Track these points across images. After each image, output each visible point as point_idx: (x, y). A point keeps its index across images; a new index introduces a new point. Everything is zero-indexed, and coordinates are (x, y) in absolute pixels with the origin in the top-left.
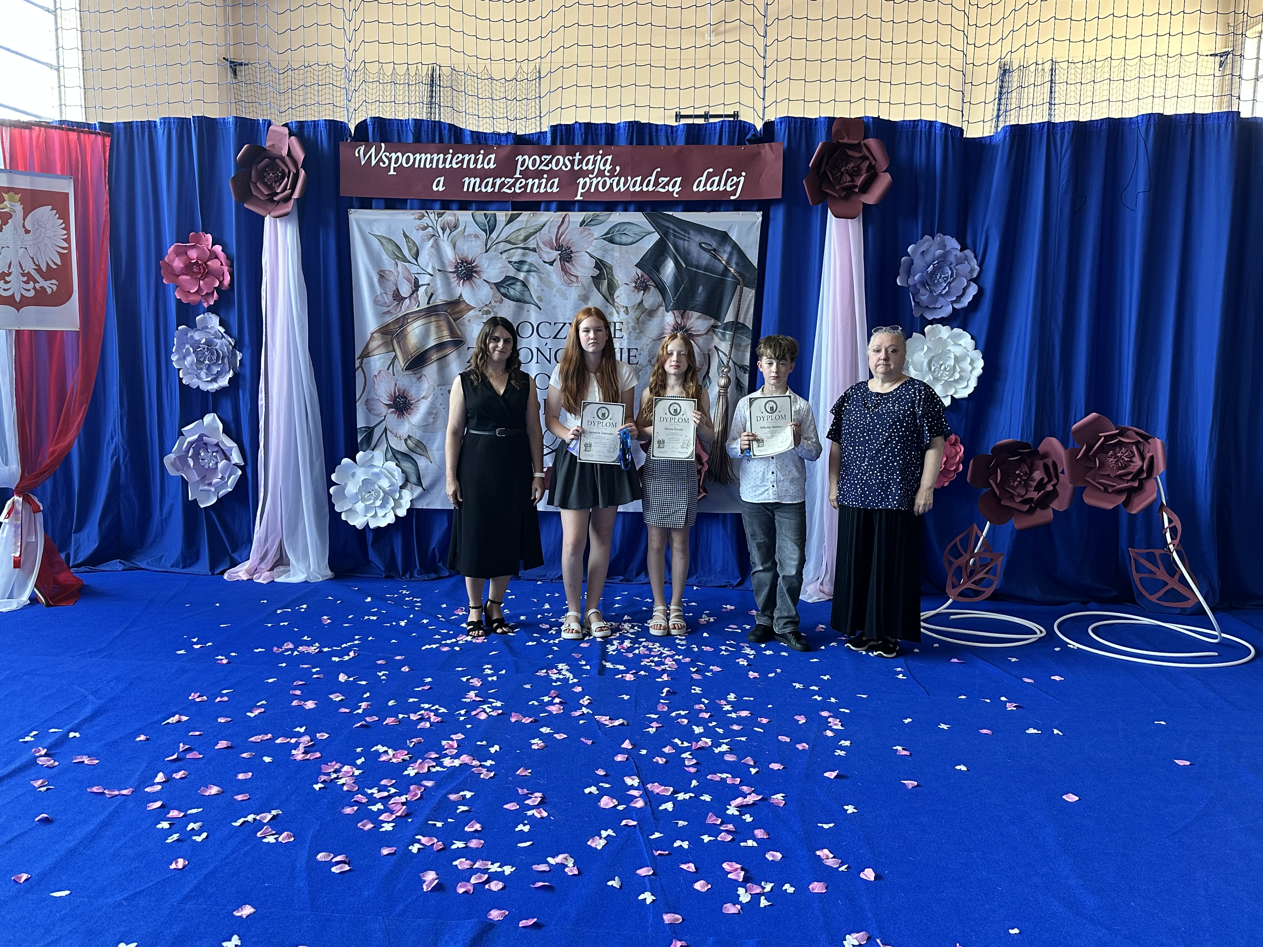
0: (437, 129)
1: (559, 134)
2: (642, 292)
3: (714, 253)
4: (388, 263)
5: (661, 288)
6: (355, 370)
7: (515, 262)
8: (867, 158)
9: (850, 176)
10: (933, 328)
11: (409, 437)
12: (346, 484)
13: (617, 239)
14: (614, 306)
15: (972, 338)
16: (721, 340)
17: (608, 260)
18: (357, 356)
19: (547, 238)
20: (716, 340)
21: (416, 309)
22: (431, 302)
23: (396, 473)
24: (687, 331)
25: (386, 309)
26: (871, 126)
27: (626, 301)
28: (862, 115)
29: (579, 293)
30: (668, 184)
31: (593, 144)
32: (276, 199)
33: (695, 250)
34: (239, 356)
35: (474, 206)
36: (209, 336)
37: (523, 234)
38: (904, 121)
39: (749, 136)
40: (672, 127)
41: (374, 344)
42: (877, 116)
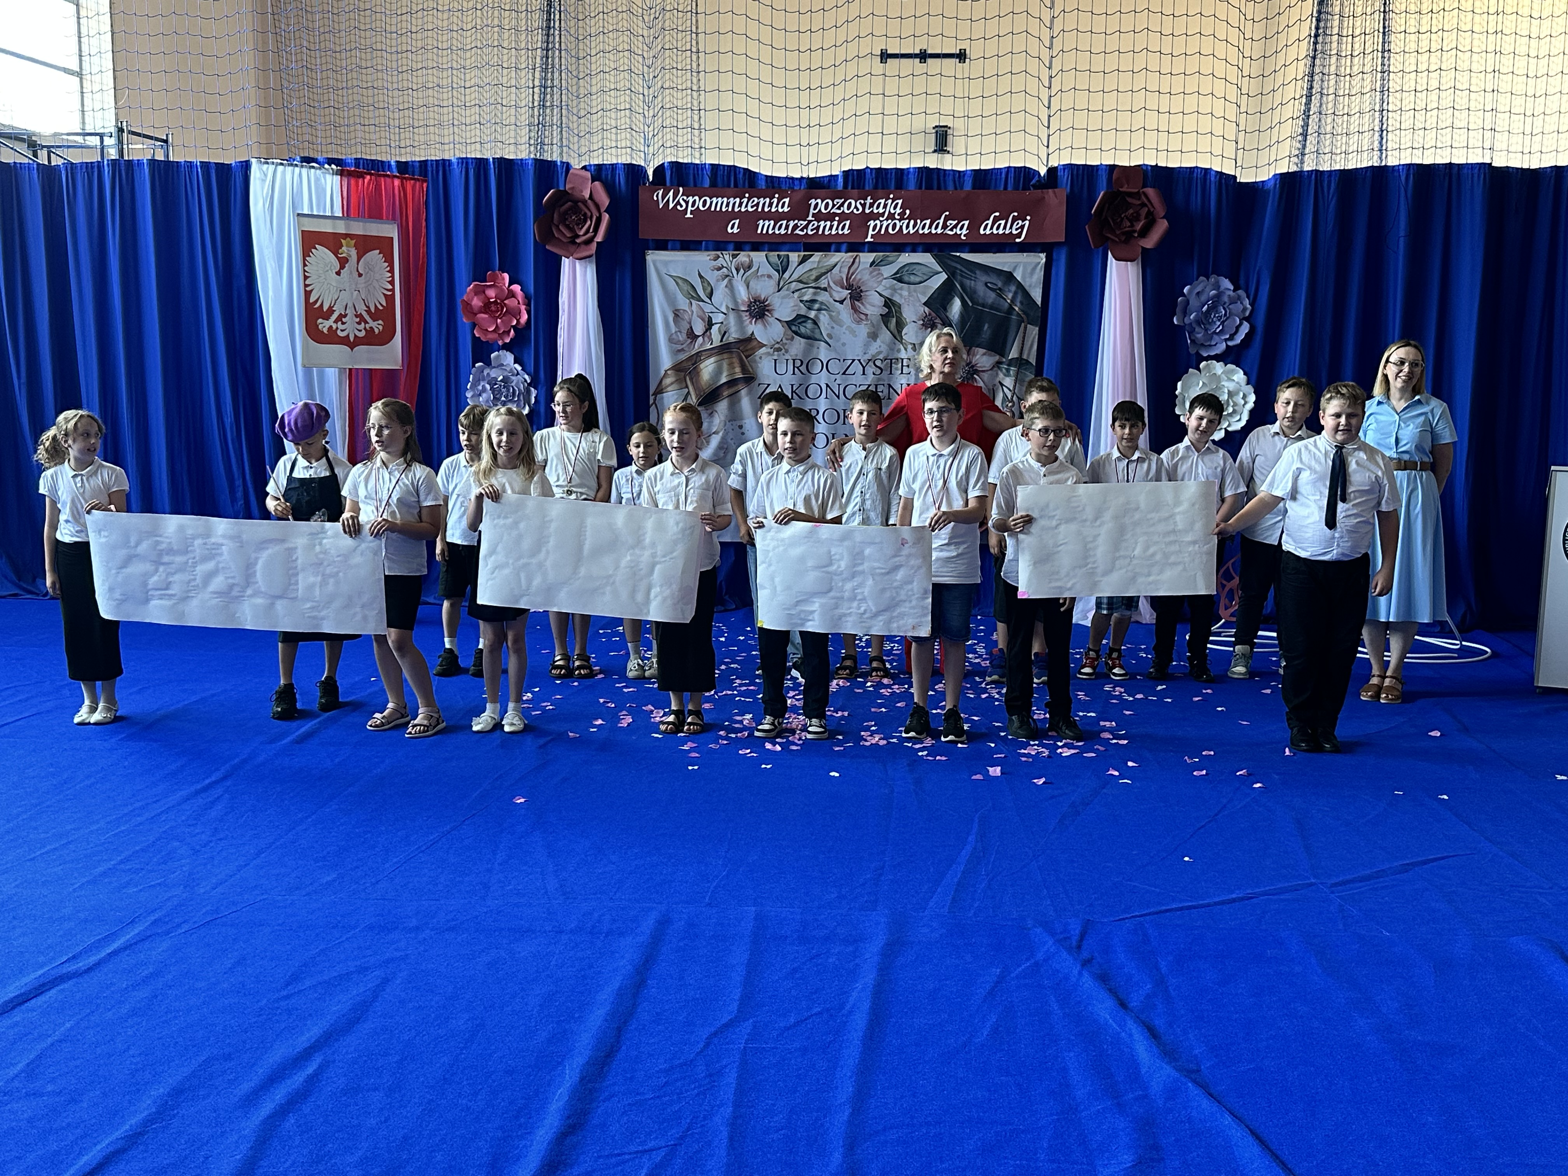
0: (732, 174)
1: (850, 178)
3: (999, 292)
4: (683, 303)
6: (648, 407)
7: (807, 301)
8: (1146, 206)
9: (1130, 221)
10: (1208, 365)
13: (906, 278)
14: (902, 343)
15: (1245, 374)
16: (1005, 375)
17: (896, 298)
18: (651, 393)
19: (838, 278)
20: (1001, 375)
21: (709, 346)
22: (724, 340)
24: (973, 366)
25: (680, 347)
26: (1150, 174)
27: (914, 338)
28: (1141, 163)
29: (868, 330)
30: (955, 226)
31: (883, 188)
32: (578, 241)
33: (981, 289)
34: (534, 392)
35: (768, 248)
36: (506, 374)
37: (814, 274)
38: (1180, 168)
39: (1034, 182)
40: (959, 172)
41: (668, 381)
42: (1154, 164)
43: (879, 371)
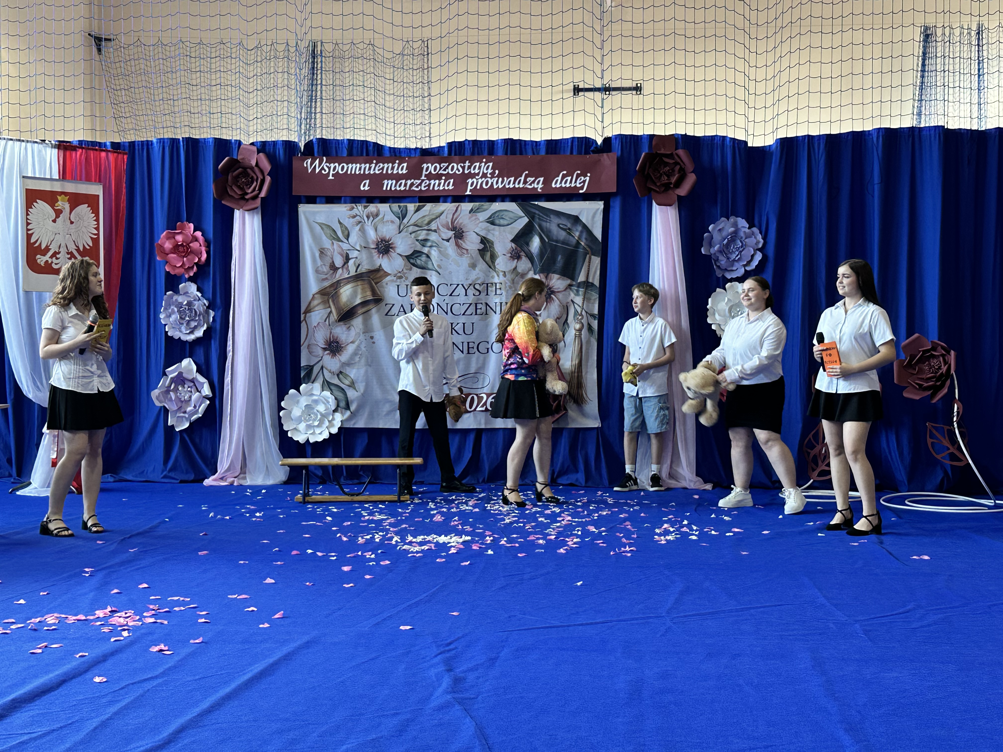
0: (365, 146)
1: (453, 148)
2: (516, 260)
3: (569, 232)
4: (327, 243)
5: (530, 257)
6: (300, 322)
7: (421, 240)
8: (679, 164)
9: (667, 176)
10: (732, 286)
11: (341, 372)
12: (292, 409)
13: (497, 222)
14: (495, 271)
16: (576, 295)
17: (490, 237)
18: (302, 312)
19: (444, 222)
20: (573, 295)
21: (346, 276)
22: (358, 270)
23: (330, 400)
24: (550, 288)
25: (325, 277)
26: (680, 141)
27: (504, 267)
28: (674, 133)
29: (469, 262)
30: (533, 182)
31: (479, 154)
32: (247, 197)
33: (554, 229)
34: (212, 313)
35: (391, 200)
36: (189, 299)
37: (427, 220)
38: (705, 136)
39: (592, 148)
40: (536, 142)
41: (315, 302)
42: (684, 133)
43: (477, 293)
